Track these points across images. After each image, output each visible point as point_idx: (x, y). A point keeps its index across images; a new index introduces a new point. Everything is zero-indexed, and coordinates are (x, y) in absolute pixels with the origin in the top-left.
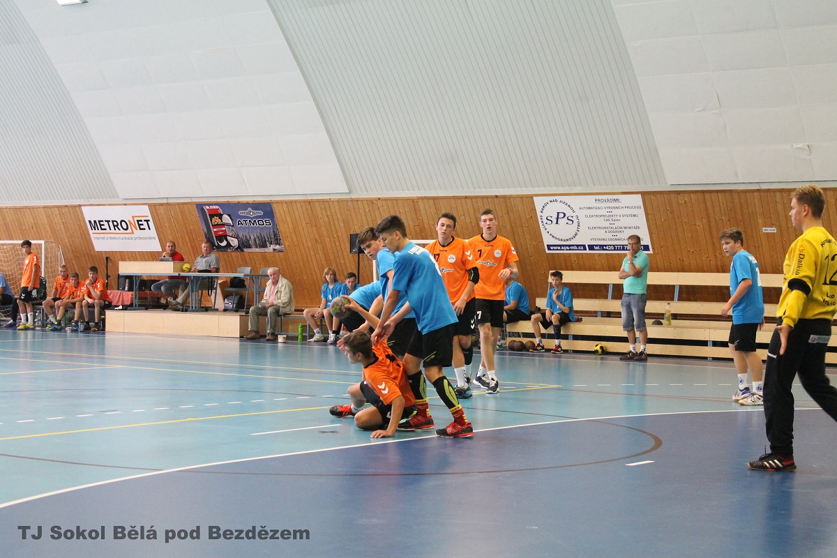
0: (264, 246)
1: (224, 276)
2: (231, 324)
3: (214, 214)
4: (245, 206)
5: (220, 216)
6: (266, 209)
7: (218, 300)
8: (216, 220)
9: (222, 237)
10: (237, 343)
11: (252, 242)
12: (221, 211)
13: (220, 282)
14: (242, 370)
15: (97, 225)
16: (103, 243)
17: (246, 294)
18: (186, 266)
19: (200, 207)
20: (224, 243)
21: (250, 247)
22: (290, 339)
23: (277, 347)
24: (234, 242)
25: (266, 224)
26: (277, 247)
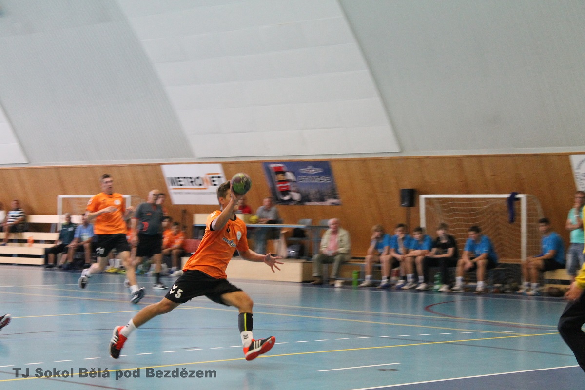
0: (322, 200)
1: (286, 227)
2: (293, 270)
3: (279, 171)
4: (306, 164)
5: (283, 173)
6: (325, 167)
7: (280, 247)
8: (280, 177)
9: (285, 192)
10: (298, 288)
11: (311, 197)
12: (284, 169)
13: (284, 231)
14: (302, 312)
15: (176, 181)
16: (179, 198)
17: (306, 241)
18: (254, 218)
19: (266, 164)
20: (287, 198)
21: (309, 201)
22: (347, 284)
23: (333, 291)
24: (296, 196)
25: (324, 179)
26: (335, 201)
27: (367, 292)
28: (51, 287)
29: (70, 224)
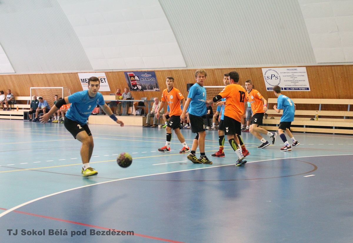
0: (152, 89)
1: (136, 101)
2: (139, 120)
3: (132, 76)
4: (144, 72)
5: (134, 77)
6: (153, 74)
7: (133, 110)
8: (132, 78)
9: (135, 85)
10: (142, 128)
11: (147, 87)
12: (134, 75)
13: (134, 103)
14: (143, 139)
15: (84, 80)
17: (145, 108)
18: (121, 97)
19: (126, 73)
20: (136, 88)
21: (146, 89)
23: (158, 129)
24: (140, 87)
25: (153, 79)
26: (157, 89)
28: (28, 129)
29: (36, 100)
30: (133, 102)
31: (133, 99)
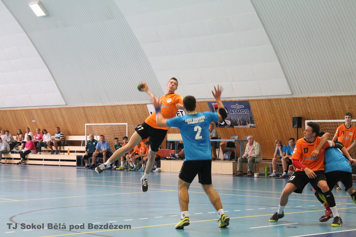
0: (245, 124)
1: (223, 141)
2: (228, 167)
4: (234, 103)
6: (246, 104)
7: (219, 153)
10: (231, 178)
11: (238, 122)
13: (221, 144)
14: (234, 192)
17: (235, 150)
19: (210, 103)
20: (223, 123)
21: (237, 125)
22: (261, 175)
23: (254, 179)
24: (229, 122)
25: (246, 112)
26: (252, 125)
27: (273, 180)
28: (83, 179)
29: (93, 140)
30: (219, 142)
31: (220, 138)
